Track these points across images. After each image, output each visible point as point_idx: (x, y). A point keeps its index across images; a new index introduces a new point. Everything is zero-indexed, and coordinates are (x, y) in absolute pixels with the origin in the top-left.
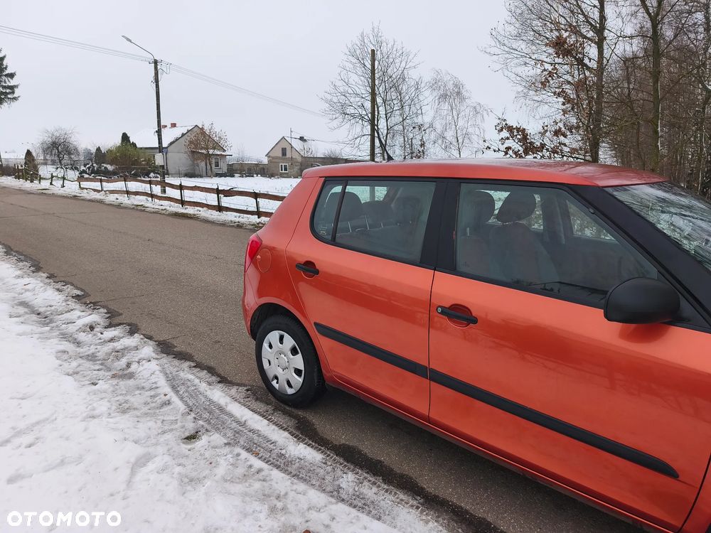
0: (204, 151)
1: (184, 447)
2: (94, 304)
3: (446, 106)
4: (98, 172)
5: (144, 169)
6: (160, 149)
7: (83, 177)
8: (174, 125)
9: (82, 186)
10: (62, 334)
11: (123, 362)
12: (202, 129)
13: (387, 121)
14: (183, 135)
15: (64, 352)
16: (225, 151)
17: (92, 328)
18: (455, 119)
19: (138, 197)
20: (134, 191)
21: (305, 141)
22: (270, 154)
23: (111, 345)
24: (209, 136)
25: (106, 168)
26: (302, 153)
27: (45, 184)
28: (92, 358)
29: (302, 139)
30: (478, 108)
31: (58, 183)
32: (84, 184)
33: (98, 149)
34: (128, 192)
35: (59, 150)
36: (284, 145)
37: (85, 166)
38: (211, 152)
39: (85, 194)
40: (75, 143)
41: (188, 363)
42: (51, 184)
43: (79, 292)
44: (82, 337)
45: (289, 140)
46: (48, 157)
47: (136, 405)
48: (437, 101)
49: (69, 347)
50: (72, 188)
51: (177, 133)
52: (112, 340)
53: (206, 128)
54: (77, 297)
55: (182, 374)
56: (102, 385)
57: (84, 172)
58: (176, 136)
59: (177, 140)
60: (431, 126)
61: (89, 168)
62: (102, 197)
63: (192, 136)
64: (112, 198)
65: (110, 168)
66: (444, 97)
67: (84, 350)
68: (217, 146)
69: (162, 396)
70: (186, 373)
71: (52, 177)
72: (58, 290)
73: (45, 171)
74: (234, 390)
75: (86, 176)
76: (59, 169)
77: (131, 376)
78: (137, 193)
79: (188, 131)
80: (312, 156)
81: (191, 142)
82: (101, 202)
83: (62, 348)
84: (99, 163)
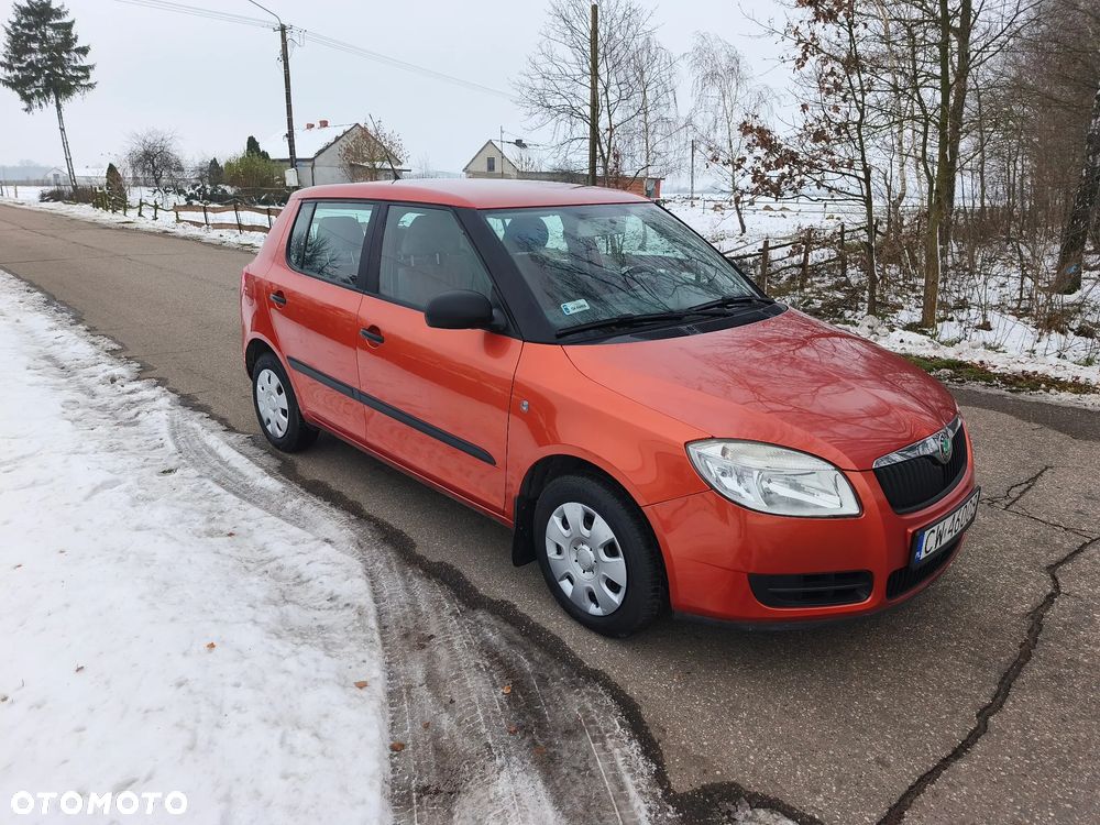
0: (366, 164)
1: (156, 478)
2: (129, 358)
3: (715, 92)
4: (212, 198)
5: (279, 192)
6: (293, 161)
7: (191, 203)
8: (324, 124)
9: (180, 218)
10: (81, 387)
11: (134, 411)
12: (365, 129)
13: (610, 116)
14: (337, 139)
15: (74, 402)
16: (400, 163)
17: (113, 381)
18: (729, 111)
19: (254, 233)
20: (249, 224)
21: (524, 146)
22: (470, 168)
23: (127, 397)
24: (375, 140)
25: (224, 191)
26: (518, 166)
27: (132, 214)
28: (103, 408)
29: (519, 143)
30: (765, 93)
31: (148, 213)
32: (184, 215)
33: (214, 162)
34: (240, 227)
35: (155, 164)
36: (490, 153)
37: (194, 188)
38: (378, 165)
39: (180, 230)
40: (177, 154)
41: (200, 414)
42: (140, 215)
43: (116, 346)
44: (101, 389)
45: (498, 145)
46: (139, 174)
47: (127, 447)
48: (700, 84)
49: (82, 398)
50: (166, 220)
51: (328, 136)
52: (131, 392)
53: (370, 128)
54: (113, 352)
55: (189, 423)
56: (100, 429)
57: (192, 196)
58: (326, 142)
59: (328, 147)
60: (689, 122)
61: (199, 191)
62: (200, 234)
63: (349, 141)
64: (214, 235)
65: (230, 190)
66: (713, 76)
67: (97, 401)
68: (389, 156)
69: (157, 440)
70: (195, 422)
71: (141, 204)
72: (93, 343)
73: (135, 195)
74: (233, 437)
75: (195, 203)
76: (157, 192)
77: (136, 424)
78: (252, 228)
79: (345, 133)
80: (533, 170)
81: (348, 150)
82: (197, 240)
83: (74, 398)
84: (214, 183)
